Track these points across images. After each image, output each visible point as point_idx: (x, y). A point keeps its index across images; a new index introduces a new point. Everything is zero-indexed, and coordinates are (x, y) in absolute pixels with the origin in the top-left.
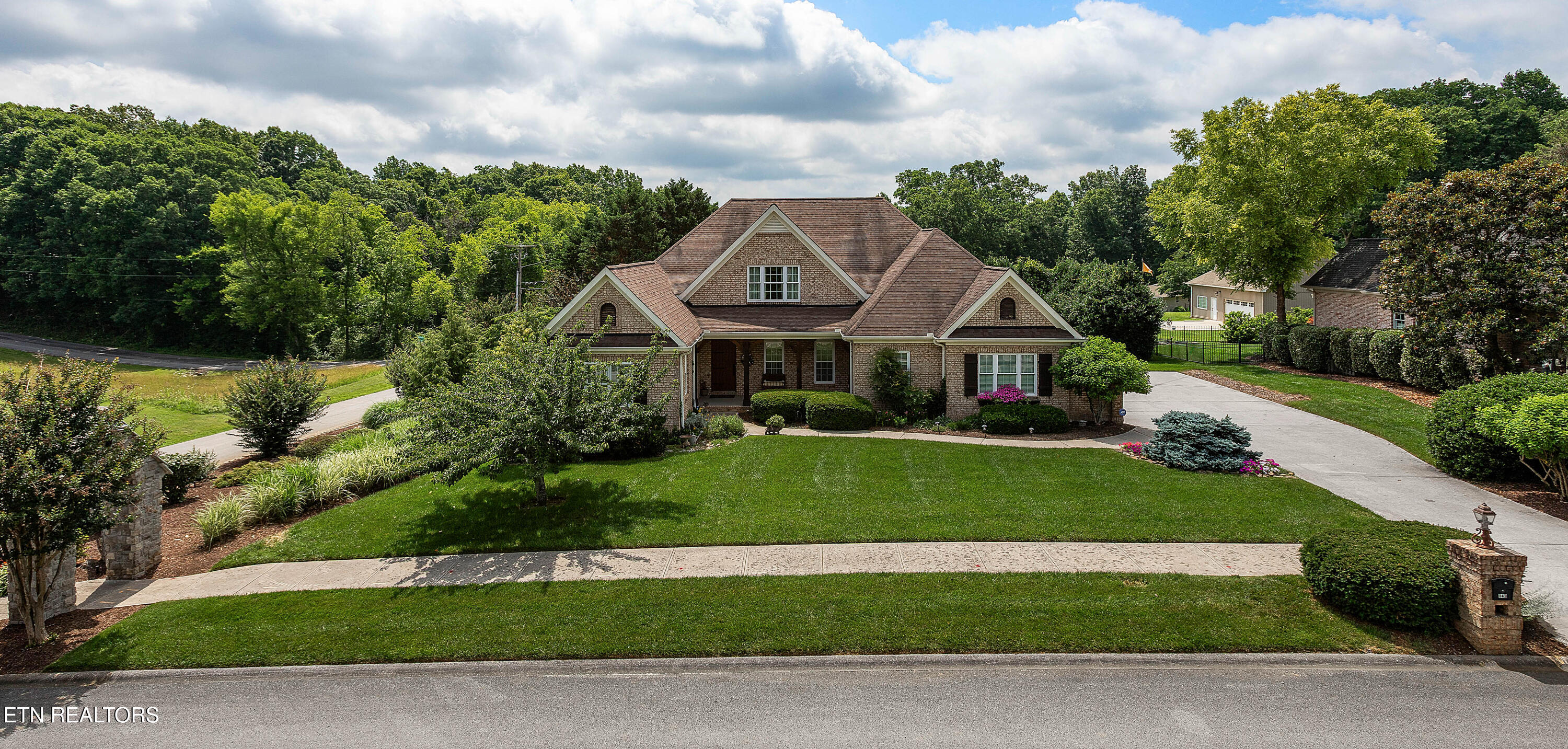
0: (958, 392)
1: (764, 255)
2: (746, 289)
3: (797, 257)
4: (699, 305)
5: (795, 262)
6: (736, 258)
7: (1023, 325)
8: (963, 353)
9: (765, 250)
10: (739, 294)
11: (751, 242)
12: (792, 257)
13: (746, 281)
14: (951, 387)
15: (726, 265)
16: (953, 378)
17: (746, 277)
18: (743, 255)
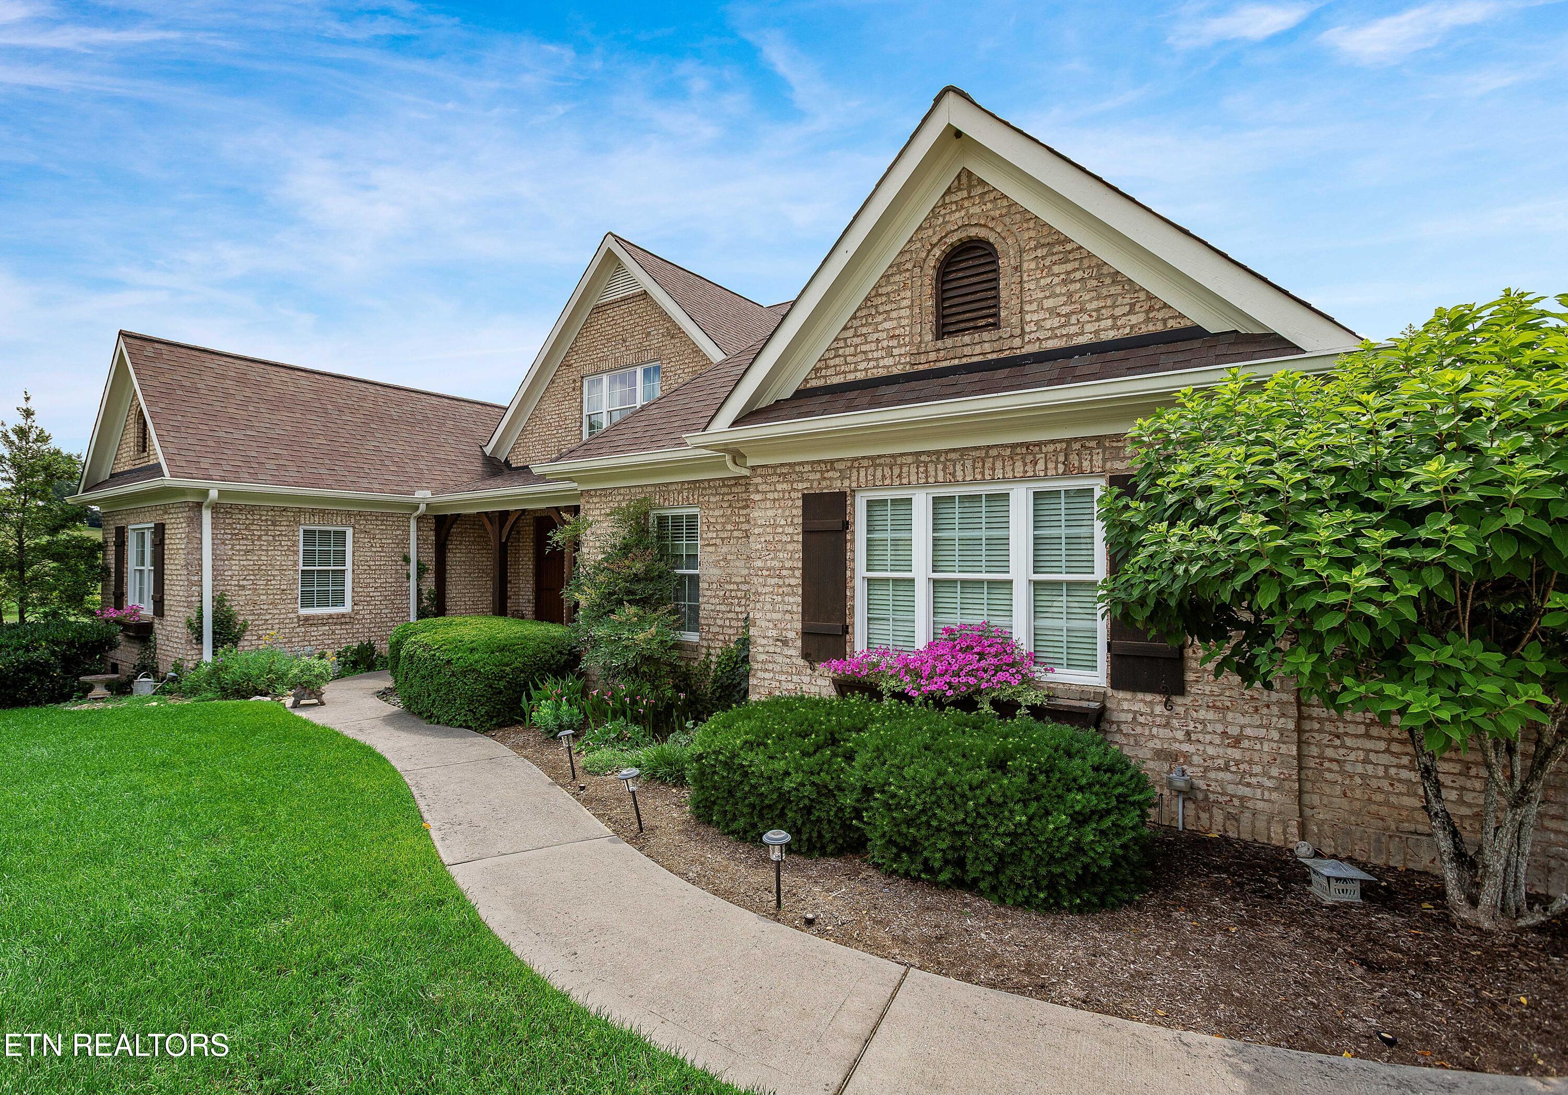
0: (785, 643)
1: (606, 350)
2: (581, 426)
3: (655, 341)
4: (519, 465)
5: (650, 355)
6: (566, 364)
7: (1029, 349)
8: (798, 491)
9: (608, 339)
10: (569, 438)
11: (587, 326)
12: (647, 343)
13: (581, 410)
14: (764, 624)
15: (552, 381)
16: (767, 589)
17: (582, 402)
18: (575, 357)
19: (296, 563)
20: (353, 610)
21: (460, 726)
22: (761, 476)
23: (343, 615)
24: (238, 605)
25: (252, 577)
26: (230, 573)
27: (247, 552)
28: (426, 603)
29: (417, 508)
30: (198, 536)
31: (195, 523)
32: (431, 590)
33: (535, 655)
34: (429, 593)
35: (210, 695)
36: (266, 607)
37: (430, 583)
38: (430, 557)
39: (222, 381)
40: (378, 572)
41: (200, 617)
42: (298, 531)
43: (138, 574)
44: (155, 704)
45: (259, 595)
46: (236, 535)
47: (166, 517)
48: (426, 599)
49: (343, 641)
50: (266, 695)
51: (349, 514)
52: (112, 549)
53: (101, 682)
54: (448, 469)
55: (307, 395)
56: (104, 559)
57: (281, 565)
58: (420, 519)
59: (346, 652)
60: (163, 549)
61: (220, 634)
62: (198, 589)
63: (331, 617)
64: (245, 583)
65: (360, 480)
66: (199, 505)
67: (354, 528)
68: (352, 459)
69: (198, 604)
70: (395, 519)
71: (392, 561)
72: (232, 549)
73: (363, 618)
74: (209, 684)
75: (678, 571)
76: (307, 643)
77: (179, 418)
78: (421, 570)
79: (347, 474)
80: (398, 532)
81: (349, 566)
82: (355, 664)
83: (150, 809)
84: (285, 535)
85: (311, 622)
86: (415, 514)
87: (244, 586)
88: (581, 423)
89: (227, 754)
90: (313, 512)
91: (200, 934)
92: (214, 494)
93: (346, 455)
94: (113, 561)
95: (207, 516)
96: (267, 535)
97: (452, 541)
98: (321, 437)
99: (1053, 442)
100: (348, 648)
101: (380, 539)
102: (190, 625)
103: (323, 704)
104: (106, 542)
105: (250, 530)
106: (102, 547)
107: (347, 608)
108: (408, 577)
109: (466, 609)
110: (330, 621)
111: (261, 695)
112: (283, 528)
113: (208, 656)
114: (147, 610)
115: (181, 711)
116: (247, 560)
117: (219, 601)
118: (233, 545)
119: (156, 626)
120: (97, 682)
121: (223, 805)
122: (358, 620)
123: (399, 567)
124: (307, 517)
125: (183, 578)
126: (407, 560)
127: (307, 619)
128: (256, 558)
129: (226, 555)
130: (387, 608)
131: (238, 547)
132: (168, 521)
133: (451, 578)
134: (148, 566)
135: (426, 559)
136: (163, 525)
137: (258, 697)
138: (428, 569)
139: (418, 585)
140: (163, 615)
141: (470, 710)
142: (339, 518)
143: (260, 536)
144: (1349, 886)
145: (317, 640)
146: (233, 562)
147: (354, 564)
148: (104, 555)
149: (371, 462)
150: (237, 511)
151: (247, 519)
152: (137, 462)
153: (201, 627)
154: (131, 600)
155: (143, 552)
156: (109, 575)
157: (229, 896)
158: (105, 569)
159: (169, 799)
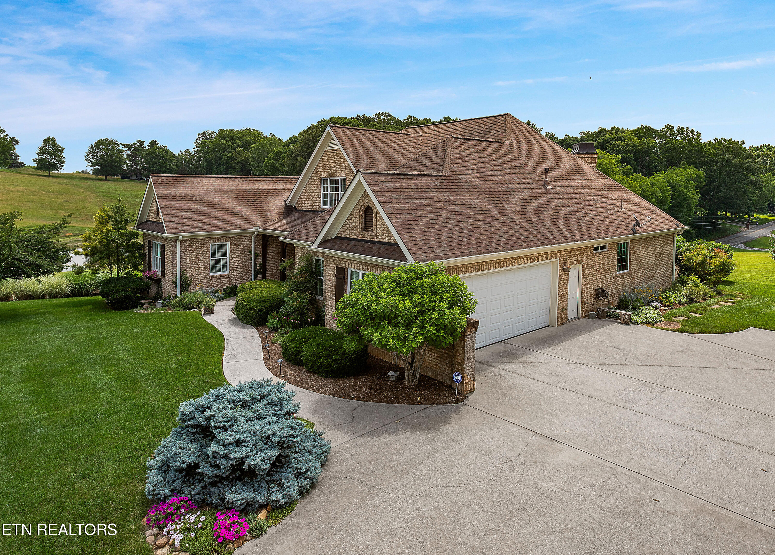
0: (332, 307)
1: (329, 169)
2: (320, 197)
3: (344, 169)
4: (299, 209)
5: (343, 174)
6: (315, 171)
7: (377, 240)
8: (336, 265)
9: (329, 164)
10: (316, 202)
11: (323, 158)
12: (342, 169)
13: (321, 191)
14: (328, 301)
15: (311, 177)
16: (329, 292)
17: (321, 188)
18: (319, 169)
19: (209, 258)
20: (230, 273)
21: (250, 325)
22: (329, 259)
23: (226, 275)
24: (189, 274)
25: (193, 264)
26: (186, 263)
27: (192, 255)
28: (258, 268)
29: (255, 233)
30: (176, 251)
31: (175, 247)
32: (260, 263)
33: (273, 303)
34: (260, 264)
35: (179, 309)
36: (198, 274)
37: (260, 260)
38: (260, 251)
39: (184, 189)
40: (239, 258)
41: (176, 279)
42: (210, 246)
43: (156, 258)
44: (163, 311)
45: (196, 270)
46: (188, 249)
47: (165, 242)
48: (258, 266)
49: (226, 284)
50: (196, 309)
51: (228, 238)
52: (147, 248)
53: (147, 302)
54: (268, 214)
55: (215, 189)
56: (144, 250)
57: (204, 258)
58: (255, 237)
59: (227, 289)
60: (165, 253)
61: (183, 284)
62: (176, 269)
63: (221, 276)
64: (191, 266)
65: (232, 225)
66: (176, 241)
67: (230, 242)
68: (230, 216)
69: (176, 275)
70: (246, 237)
71: (245, 253)
72: (187, 255)
73: (234, 276)
74: (179, 305)
75: (319, 277)
76: (212, 286)
77: (170, 209)
78: (256, 256)
79: (227, 223)
80: (247, 242)
81: (228, 256)
82: (230, 293)
83: (165, 347)
84: (205, 248)
85: (214, 278)
86: (253, 235)
87: (191, 267)
88: (321, 196)
89: (182, 333)
90: (215, 238)
91: (175, 371)
92: (181, 238)
93: (228, 214)
94: (147, 252)
95: (179, 244)
96: (199, 248)
97: (269, 243)
98: (219, 207)
99: (381, 265)
100: (228, 287)
101: (240, 245)
102: (173, 282)
103: (213, 313)
104: (145, 244)
105: (193, 247)
106: (143, 246)
107: (227, 272)
108: (251, 259)
109: (275, 269)
110: (221, 277)
111: (195, 309)
112: (204, 245)
113: (179, 295)
114: (159, 273)
115: (171, 314)
116: (192, 258)
117: (183, 273)
118: (187, 253)
119: (162, 280)
120: (146, 302)
121: (181, 347)
122: (232, 276)
123: (248, 255)
124: (213, 240)
125: (171, 265)
126: (251, 252)
127: (213, 277)
128: (195, 257)
129: (185, 257)
130: (243, 271)
131: (189, 254)
132: (166, 244)
133: (269, 258)
134: (159, 257)
135: (258, 251)
136: (165, 245)
137: (194, 310)
138: (259, 255)
139: (255, 262)
140: (164, 276)
141: (252, 320)
142: (225, 240)
143: (196, 249)
144: (393, 377)
145: (216, 285)
146: (187, 259)
147: (230, 256)
148: (144, 249)
149: (237, 216)
150: (188, 241)
151: (192, 243)
152: (156, 219)
153: (177, 282)
154: (154, 268)
155: (158, 251)
156: (146, 257)
157: (180, 366)
158: (145, 255)
159: (169, 345)
